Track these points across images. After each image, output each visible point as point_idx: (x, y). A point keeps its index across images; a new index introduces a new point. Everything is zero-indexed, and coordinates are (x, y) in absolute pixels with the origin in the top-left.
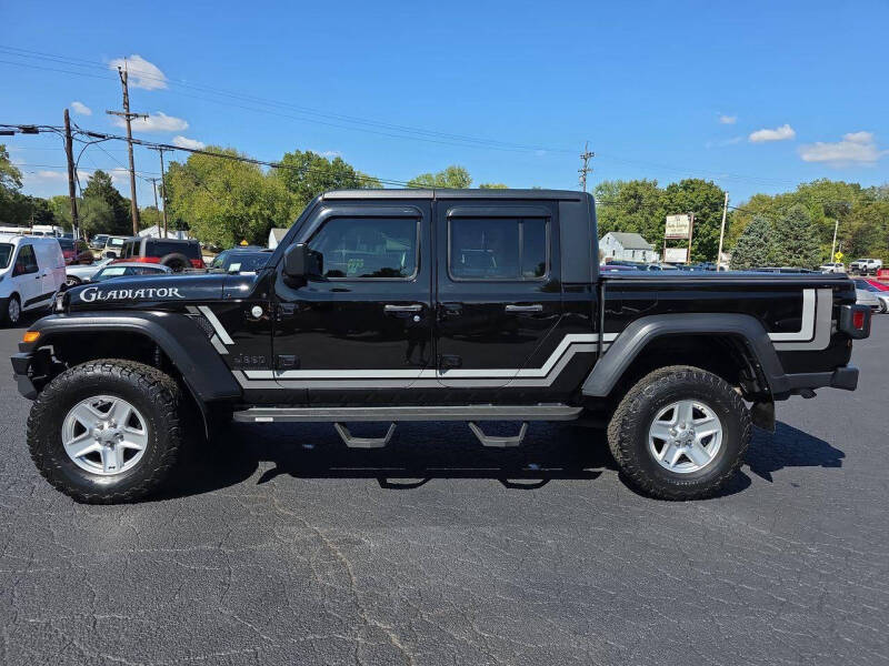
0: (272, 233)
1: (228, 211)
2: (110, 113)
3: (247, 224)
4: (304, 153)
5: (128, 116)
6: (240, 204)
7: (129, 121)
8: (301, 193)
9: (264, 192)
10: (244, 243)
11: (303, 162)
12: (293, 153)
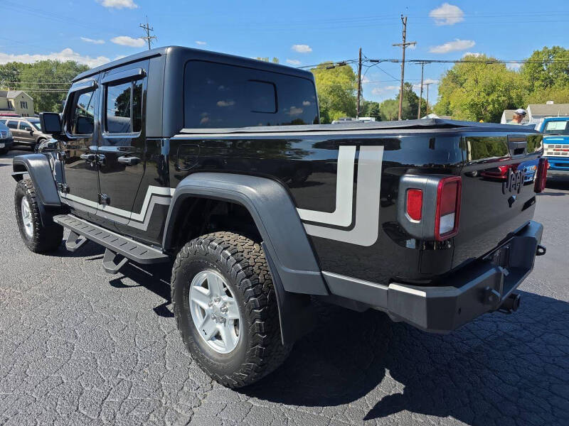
0: (504, 115)
1: (473, 100)
2: (394, 45)
3: (486, 109)
4: (550, 48)
5: (404, 45)
6: (483, 94)
7: (404, 48)
8: (543, 81)
9: (503, 83)
10: (481, 121)
11: (549, 56)
12: (540, 50)
